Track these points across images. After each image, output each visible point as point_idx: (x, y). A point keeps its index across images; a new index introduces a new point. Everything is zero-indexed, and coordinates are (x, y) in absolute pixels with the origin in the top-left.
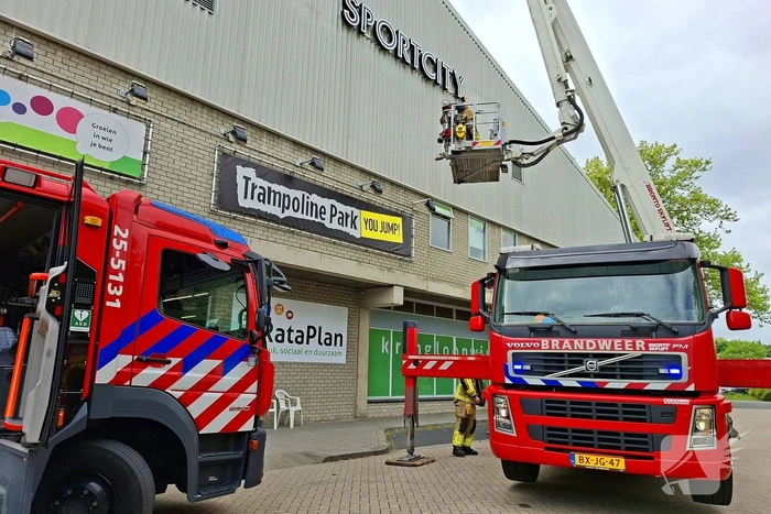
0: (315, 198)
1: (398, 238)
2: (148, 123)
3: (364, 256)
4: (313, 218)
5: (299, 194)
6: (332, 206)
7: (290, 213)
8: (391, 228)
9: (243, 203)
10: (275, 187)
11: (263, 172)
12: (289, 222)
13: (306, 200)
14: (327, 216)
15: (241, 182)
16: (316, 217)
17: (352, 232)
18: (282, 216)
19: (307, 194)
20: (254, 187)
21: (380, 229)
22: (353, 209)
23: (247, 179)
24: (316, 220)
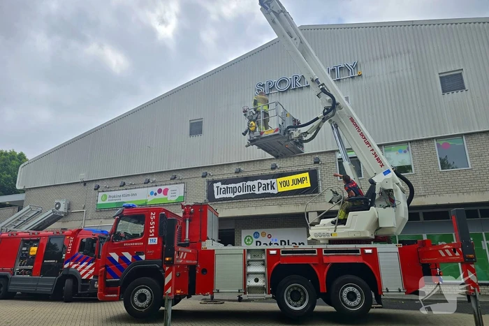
0: (249, 183)
2: (184, 183)
5: (241, 184)
6: (258, 183)
7: (237, 194)
8: (301, 181)
9: (217, 197)
10: (229, 186)
11: (224, 182)
12: (237, 198)
13: (245, 185)
14: (257, 189)
15: (215, 189)
16: (250, 191)
17: (272, 191)
18: (233, 197)
19: (244, 183)
20: (221, 189)
21: (291, 184)
22: (271, 180)
23: (218, 187)
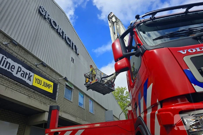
0: (9, 60)
1: (51, 90)
3: (32, 94)
4: (6, 69)
6: (19, 67)
13: (4, 59)
14: (15, 71)
16: (8, 68)
17: (28, 81)
19: (5, 57)
21: (42, 84)
22: (30, 72)
24: (8, 70)
